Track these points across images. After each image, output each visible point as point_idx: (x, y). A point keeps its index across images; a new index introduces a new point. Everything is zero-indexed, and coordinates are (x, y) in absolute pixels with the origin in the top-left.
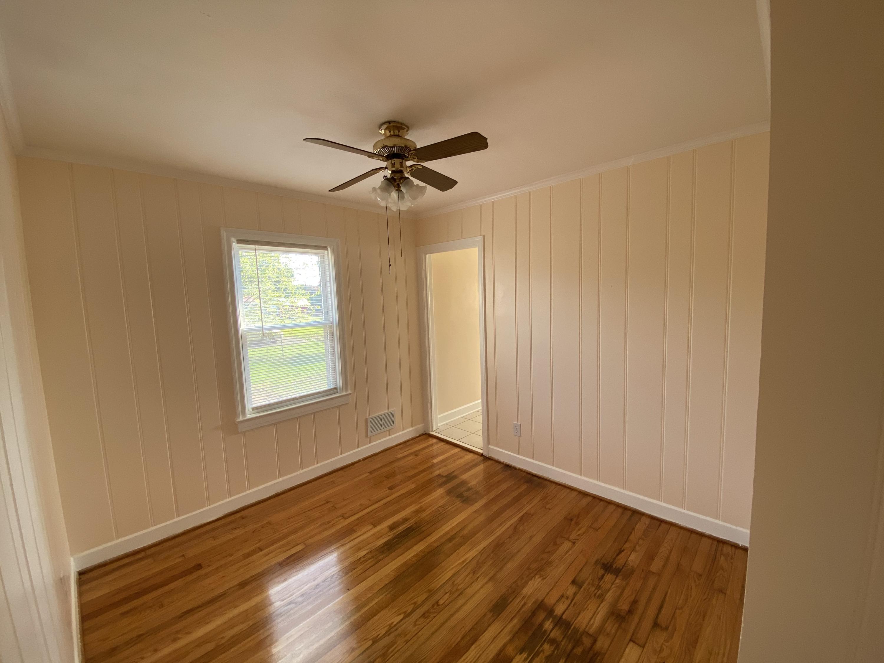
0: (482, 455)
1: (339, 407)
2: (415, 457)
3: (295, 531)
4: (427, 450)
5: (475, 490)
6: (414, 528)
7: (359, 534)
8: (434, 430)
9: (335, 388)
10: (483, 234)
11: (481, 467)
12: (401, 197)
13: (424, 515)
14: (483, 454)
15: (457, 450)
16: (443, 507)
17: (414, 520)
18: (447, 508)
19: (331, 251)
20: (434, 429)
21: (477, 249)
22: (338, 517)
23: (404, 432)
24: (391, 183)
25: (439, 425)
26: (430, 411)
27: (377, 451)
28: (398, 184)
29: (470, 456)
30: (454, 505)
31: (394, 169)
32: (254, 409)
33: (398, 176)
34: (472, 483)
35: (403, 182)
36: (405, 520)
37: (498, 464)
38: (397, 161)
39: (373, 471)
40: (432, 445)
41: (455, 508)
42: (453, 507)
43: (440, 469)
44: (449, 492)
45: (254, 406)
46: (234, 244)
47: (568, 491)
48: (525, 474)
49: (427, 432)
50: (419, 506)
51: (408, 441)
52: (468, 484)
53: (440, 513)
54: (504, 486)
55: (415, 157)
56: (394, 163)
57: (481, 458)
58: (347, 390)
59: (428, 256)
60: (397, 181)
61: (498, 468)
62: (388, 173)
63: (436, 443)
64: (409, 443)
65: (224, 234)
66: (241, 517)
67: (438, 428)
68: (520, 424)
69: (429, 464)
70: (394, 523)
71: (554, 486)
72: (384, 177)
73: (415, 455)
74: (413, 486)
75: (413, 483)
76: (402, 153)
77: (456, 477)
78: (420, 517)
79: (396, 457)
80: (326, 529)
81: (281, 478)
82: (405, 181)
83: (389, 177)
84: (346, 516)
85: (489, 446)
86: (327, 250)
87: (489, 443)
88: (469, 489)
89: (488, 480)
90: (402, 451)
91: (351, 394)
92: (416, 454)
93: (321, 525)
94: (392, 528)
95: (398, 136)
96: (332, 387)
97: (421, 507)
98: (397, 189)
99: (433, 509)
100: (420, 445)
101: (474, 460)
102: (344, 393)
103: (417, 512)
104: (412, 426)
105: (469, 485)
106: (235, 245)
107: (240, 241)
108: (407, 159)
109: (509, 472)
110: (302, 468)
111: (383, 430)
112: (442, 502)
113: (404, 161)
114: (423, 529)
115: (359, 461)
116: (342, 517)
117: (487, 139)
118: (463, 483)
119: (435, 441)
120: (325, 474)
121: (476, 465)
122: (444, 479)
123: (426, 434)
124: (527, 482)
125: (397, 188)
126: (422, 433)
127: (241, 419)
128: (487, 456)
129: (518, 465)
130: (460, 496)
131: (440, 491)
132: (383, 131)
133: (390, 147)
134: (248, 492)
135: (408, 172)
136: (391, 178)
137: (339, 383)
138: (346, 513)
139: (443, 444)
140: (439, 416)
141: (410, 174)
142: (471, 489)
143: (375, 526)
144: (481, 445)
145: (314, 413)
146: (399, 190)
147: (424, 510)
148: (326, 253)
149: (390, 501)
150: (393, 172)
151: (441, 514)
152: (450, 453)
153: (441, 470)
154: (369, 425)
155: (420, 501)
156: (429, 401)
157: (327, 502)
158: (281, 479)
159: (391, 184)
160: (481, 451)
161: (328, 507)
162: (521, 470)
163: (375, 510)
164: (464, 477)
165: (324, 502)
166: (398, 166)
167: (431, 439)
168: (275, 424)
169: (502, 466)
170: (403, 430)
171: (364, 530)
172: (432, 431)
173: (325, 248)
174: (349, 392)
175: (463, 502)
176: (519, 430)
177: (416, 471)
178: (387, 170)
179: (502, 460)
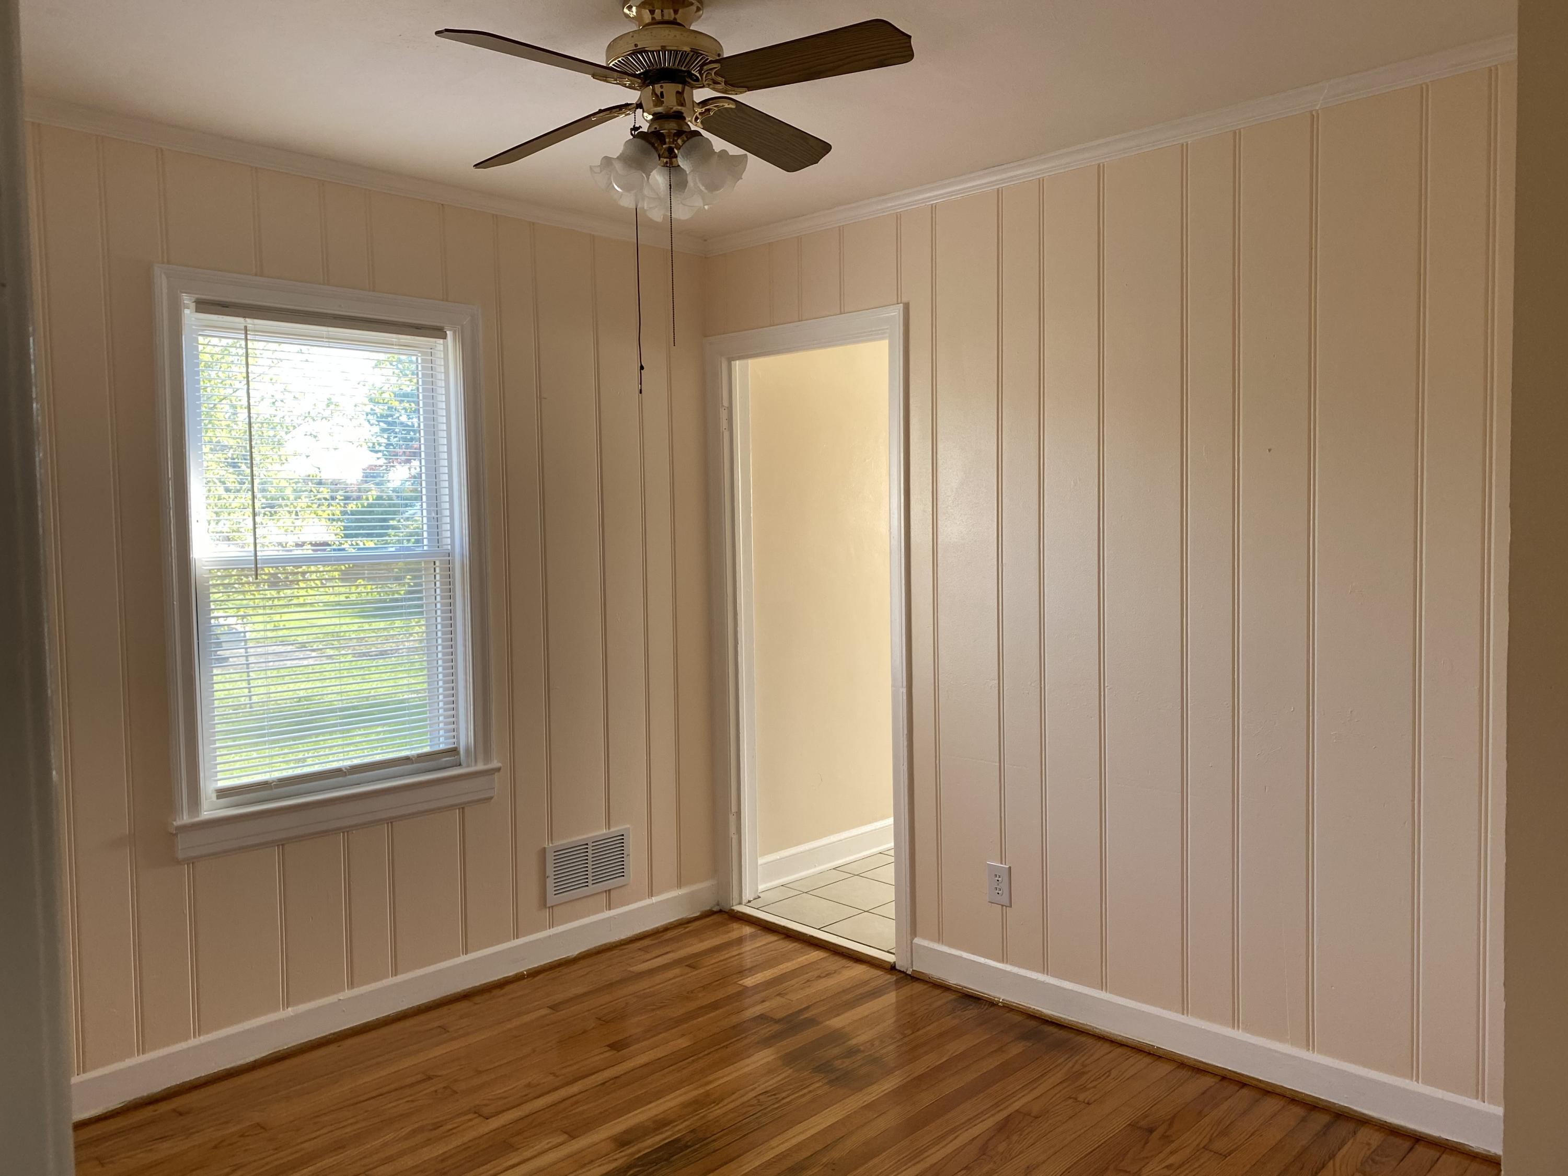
0: (892, 968)
1: (462, 807)
2: (688, 970)
3: (339, 1146)
4: (725, 955)
5: (870, 1055)
6: (689, 1144)
7: (528, 1154)
8: (745, 900)
9: (454, 751)
10: (905, 300)
11: (891, 998)
12: (677, 183)
13: (717, 1111)
14: (897, 967)
15: (816, 955)
16: (774, 1095)
17: (687, 1123)
18: (783, 1098)
19: (455, 339)
20: (747, 895)
21: (885, 343)
22: (465, 1114)
23: (654, 900)
24: (653, 145)
25: (761, 887)
26: (735, 838)
27: (574, 952)
28: (670, 150)
29: (859, 971)
30: (805, 1091)
31: (659, 109)
32: (223, 793)
33: (672, 126)
34: (862, 1038)
35: (684, 142)
36: (660, 1124)
37: (938, 991)
38: (669, 89)
39: (560, 1003)
40: (740, 941)
41: (808, 1097)
42: (804, 1095)
43: (763, 1001)
44: (789, 1059)
45: (222, 784)
46: (187, 311)
47: (1148, 1060)
48: (1018, 1018)
49: (727, 908)
50: (701, 1091)
51: (666, 929)
52: (849, 1040)
53: (766, 1108)
54: (956, 1047)
55: (719, 79)
56: (662, 93)
57: (890, 978)
58: (487, 757)
59: (737, 364)
60: (667, 140)
61: (939, 1003)
62: (644, 120)
63: (753, 937)
64: (669, 935)
65: (162, 284)
66: (174, 1110)
67: (760, 895)
68: (1010, 867)
69: (731, 990)
70: (626, 1132)
71: (1106, 1047)
72: (632, 130)
73: (687, 966)
74: (683, 1043)
75: (683, 1035)
76: (683, 69)
77: (812, 1022)
78: (703, 1117)
79: (631, 969)
80: (428, 1142)
81: (290, 1009)
82: (690, 141)
83: (645, 129)
84: (486, 1111)
85: (917, 941)
86: (444, 337)
87: (914, 933)
88: (852, 1052)
89: (908, 1032)
90: (648, 956)
91: (499, 770)
92: (692, 962)
93: (414, 1132)
94: (622, 1141)
95: (674, 23)
96: (442, 747)
97: (707, 1094)
98: (667, 163)
99: (745, 1099)
100: (702, 941)
101: (866, 983)
102: (480, 767)
103: (697, 1104)
104: (680, 885)
105: (854, 1042)
106: (190, 316)
107: (204, 306)
108: (696, 83)
109: (972, 1012)
110: (352, 985)
111: (592, 889)
112: (771, 1083)
113: (687, 87)
114: (716, 1145)
115: (519, 978)
116: (475, 1113)
117: (910, 37)
118: (837, 1037)
119: (747, 930)
120: (419, 1006)
121: (875, 993)
122: (776, 1028)
123: (720, 911)
124: (1024, 1037)
125: (665, 160)
126: (708, 908)
127: (185, 819)
128: (909, 972)
129: (1001, 995)
130: (823, 1068)
131: (763, 1058)
132: (634, 9)
133: (652, 52)
134: (193, 1042)
135: (697, 119)
136: (652, 132)
137: (466, 737)
138: (486, 1105)
139: (771, 938)
140: (761, 861)
141: (702, 122)
142: (859, 1051)
143: (572, 1135)
144: (891, 944)
145: (390, 821)
146: (671, 166)
147: (717, 1102)
148: (441, 347)
149: (616, 1078)
150: (657, 117)
151: (767, 1110)
152: (794, 962)
153: (767, 1004)
154: (550, 871)
155: (705, 1080)
156: (734, 809)
157: (430, 1078)
158: (290, 1011)
159: (650, 147)
160: (890, 958)
161: (433, 1089)
162: (1009, 1008)
163: (574, 1099)
164: (837, 1022)
165: (419, 1077)
166: (670, 102)
167: (735, 925)
168: (281, 844)
169: (951, 996)
170: (651, 894)
171: (544, 1144)
172: (740, 903)
173: (438, 332)
174: (495, 764)
175: (831, 1082)
176: (1004, 885)
177: (692, 1005)
178: (639, 111)
179: (953, 979)
